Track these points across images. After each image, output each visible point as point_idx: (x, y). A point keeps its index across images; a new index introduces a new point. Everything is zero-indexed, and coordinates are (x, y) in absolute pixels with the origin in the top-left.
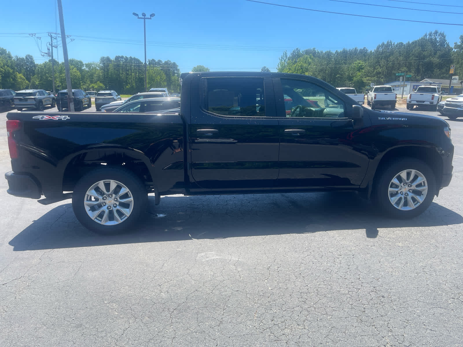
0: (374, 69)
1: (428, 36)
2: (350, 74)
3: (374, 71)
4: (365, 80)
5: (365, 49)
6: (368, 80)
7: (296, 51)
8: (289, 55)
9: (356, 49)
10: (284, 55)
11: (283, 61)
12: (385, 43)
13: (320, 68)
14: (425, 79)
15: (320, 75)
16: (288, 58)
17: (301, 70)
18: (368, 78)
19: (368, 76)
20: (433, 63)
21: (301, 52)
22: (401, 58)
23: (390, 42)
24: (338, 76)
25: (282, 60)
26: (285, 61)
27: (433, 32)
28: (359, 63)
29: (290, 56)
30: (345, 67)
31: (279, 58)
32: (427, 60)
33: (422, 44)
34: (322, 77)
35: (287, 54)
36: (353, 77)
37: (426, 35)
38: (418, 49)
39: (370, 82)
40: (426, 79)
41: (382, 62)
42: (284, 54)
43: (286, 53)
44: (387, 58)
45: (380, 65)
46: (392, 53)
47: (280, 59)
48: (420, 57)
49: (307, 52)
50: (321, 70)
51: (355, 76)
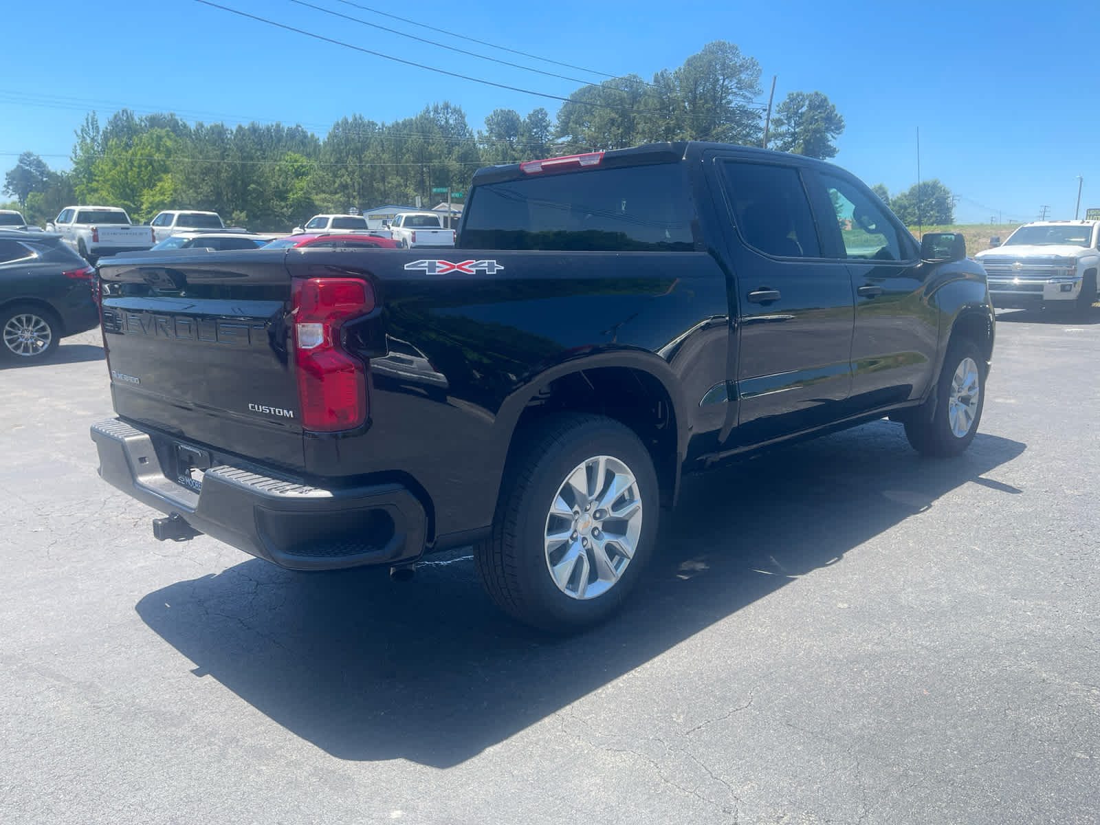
0: (335, 176)
1: (432, 113)
2: (281, 185)
3: (335, 182)
4: (317, 199)
5: (300, 129)
6: (323, 199)
7: (123, 115)
8: (103, 124)
9: (278, 126)
10: (90, 124)
11: (88, 140)
12: (350, 120)
13: (204, 166)
14: (440, 203)
15: (207, 183)
16: (101, 133)
17: (150, 168)
18: (323, 196)
19: (324, 192)
20: (449, 171)
21: (138, 121)
22: (386, 156)
23: (360, 118)
24: (254, 189)
25: (83, 137)
26: (93, 139)
27: (441, 105)
28: (296, 161)
29: (107, 128)
30: (266, 166)
31: (76, 132)
32: (436, 163)
33: (424, 127)
34: (212, 188)
35: (98, 122)
36: (287, 191)
37: (428, 111)
38: (415, 139)
39: (330, 205)
40: (443, 204)
41: (351, 162)
42: (90, 121)
43: (93, 118)
44: (358, 152)
45: (346, 169)
46: (365, 145)
47: (79, 133)
48: (423, 156)
49: (154, 121)
50: (207, 171)
51: (292, 190)
